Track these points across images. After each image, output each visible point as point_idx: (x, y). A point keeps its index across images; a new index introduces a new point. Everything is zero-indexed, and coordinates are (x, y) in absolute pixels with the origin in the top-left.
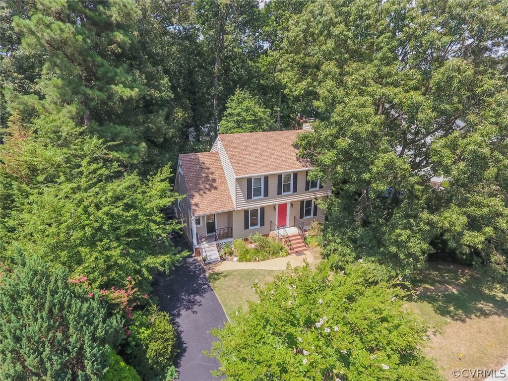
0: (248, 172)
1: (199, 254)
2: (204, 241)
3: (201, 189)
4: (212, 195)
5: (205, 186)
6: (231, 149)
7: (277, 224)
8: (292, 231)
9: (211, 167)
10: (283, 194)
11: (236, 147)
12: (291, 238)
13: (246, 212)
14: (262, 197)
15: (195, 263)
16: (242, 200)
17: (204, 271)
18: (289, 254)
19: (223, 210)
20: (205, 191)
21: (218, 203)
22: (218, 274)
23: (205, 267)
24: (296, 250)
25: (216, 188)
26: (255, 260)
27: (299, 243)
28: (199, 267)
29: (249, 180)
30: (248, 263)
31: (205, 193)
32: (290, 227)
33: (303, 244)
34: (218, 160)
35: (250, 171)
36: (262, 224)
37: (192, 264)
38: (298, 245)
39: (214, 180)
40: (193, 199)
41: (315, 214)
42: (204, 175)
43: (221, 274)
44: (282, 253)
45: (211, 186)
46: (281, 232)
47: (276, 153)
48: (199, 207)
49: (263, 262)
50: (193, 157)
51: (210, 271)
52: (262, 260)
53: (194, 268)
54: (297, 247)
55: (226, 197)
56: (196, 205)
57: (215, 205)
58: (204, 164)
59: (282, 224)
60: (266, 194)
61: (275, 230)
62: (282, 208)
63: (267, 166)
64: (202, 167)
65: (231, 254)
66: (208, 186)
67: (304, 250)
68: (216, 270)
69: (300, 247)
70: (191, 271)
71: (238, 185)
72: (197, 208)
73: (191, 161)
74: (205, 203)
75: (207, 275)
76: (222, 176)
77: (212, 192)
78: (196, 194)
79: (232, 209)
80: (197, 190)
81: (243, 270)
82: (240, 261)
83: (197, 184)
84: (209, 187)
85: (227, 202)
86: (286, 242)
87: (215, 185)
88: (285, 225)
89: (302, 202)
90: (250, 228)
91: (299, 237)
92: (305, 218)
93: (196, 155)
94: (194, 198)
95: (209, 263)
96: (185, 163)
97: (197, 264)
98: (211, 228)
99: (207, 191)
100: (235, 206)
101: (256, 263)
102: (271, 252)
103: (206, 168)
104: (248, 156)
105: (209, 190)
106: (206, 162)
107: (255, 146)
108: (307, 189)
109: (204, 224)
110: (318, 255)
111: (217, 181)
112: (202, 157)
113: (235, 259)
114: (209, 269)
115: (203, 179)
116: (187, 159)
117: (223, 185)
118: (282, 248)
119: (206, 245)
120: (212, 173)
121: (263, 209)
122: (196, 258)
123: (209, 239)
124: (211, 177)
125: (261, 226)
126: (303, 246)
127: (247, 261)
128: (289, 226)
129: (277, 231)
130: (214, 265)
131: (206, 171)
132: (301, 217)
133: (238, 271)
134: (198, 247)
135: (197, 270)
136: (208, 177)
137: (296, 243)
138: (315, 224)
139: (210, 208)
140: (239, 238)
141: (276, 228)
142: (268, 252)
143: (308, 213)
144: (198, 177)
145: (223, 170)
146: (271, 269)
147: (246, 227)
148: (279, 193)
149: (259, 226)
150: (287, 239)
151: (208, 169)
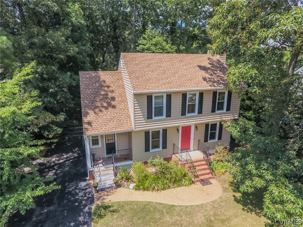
0: (148, 87)
1: (93, 178)
2: (100, 163)
3: (97, 107)
4: (109, 113)
5: (102, 104)
6: (132, 66)
7: (180, 147)
8: (196, 155)
9: (112, 85)
10: (187, 115)
11: (138, 64)
12: (195, 164)
13: (147, 133)
14: (164, 117)
15: (86, 189)
16: (142, 119)
17: (92, 202)
18: (193, 182)
19: (119, 130)
20: (102, 109)
21: (115, 122)
22: (106, 208)
23: (96, 195)
24: (201, 177)
25: (114, 107)
26: (154, 189)
27: (204, 169)
28: (89, 195)
29: (149, 98)
30: (146, 192)
31: (101, 111)
32: (194, 150)
33: (208, 171)
34: (121, 79)
35: (151, 87)
36: (165, 147)
37: (83, 190)
38: (203, 172)
39: (113, 99)
40: (86, 117)
41: (220, 138)
42: (103, 93)
43: (109, 207)
44: (185, 182)
45: (109, 105)
46: (184, 156)
47: (180, 72)
48: (91, 126)
49: (163, 192)
50: (93, 75)
51: (99, 203)
52: (162, 189)
53: (82, 196)
54: (202, 175)
55: (124, 116)
56: (89, 123)
57: (110, 125)
58: (105, 82)
59: (186, 147)
60: (169, 115)
61: (178, 153)
62: (186, 131)
63: (170, 83)
64: (102, 85)
65: (128, 179)
66: (105, 104)
67: (211, 178)
68: (106, 201)
69: (205, 174)
70: (76, 200)
71: (136, 102)
72: (89, 127)
73: (91, 78)
74: (100, 122)
75: (93, 207)
76: (123, 95)
77: (110, 110)
78: (91, 112)
79: (130, 130)
80: (93, 108)
81: (137, 203)
82: (136, 189)
83: (93, 101)
84: (107, 105)
85: (125, 121)
86: (190, 167)
87: (113, 103)
88: (189, 148)
89: (207, 125)
90: (151, 151)
91: (204, 162)
92: (209, 141)
93: (97, 73)
94: (88, 116)
95: (102, 190)
96: (84, 80)
97: (88, 190)
98: (111, 149)
99: (103, 109)
100: (133, 126)
101: (155, 193)
102: (173, 180)
103: (107, 86)
104: (150, 73)
105: (106, 108)
106: (107, 80)
107: (159, 65)
108: (213, 111)
109: (102, 144)
110: (227, 185)
111: (117, 99)
112: (104, 76)
113: (132, 185)
114: (98, 199)
115: (102, 97)
116: (87, 77)
117: (123, 103)
118: (185, 175)
119: (102, 168)
120: (113, 91)
121: (165, 131)
122: (90, 181)
123: (106, 162)
124: (110, 95)
125: (163, 148)
126: (208, 174)
127: (144, 189)
128: (192, 149)
129: (180, 154)
130: (106, 193)
131: (106, 88)
132: (206, 140)
133: (131, 204)
134: (92, 170)
135: (84, 200)
136: (107, 95)
137: (202, 170)
138: (220, 148)
139: (105, 127)
140: (138, 161)
141: (180, 151)
142: (169, 179)
143: (213, 137)
144: (97, 94)
145: (124, 88)
146: (172, 204)
147: (147, 149)
148: (183, 114)
149: (161, 149)
150: (191, 165)
151: (108, 87)
